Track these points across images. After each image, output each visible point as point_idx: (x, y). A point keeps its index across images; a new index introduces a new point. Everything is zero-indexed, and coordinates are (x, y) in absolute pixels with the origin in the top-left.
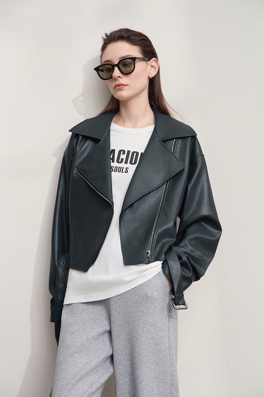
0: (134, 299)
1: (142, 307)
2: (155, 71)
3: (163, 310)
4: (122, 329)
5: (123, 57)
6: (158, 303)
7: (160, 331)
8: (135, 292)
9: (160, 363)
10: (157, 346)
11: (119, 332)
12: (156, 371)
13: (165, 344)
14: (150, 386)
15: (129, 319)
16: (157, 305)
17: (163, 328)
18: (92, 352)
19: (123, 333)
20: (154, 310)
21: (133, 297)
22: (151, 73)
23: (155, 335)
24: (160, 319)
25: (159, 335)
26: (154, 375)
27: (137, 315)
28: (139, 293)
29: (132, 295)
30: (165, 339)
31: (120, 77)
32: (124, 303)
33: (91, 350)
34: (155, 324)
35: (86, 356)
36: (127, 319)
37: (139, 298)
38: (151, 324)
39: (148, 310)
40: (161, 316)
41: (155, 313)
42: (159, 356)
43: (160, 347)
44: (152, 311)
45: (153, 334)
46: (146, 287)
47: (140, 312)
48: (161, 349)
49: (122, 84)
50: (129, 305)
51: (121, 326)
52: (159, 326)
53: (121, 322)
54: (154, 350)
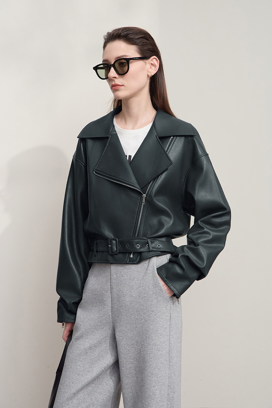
0: (135, 308)
1: (143, 315)
2: (156, 69)
3: (164, 316)
4: (124, 335)
5: (119, 57)
6: (158, 310)
7: (161, 337)
8: (135, 300)
9: (162, 367)
10: (159, 351)
11: (121, 338)
12: (158, 375)
13: (166, 349)
14: (151, 390)
15: (131, 326)
16: (157, 312)
17: (165, 334)
18: (95, 360)
19: (125, 338)
20: (155, 317)
21: (133, 305)
22: (151, 72)
23: (157, 341)
24: (162, 325)
25: (161, 340)
26: (156, 379)
27: (140, 322)
28: (140, 301)
29: (132, 303)
30: (166, 344)
31: (115, 77)
32: (125, 311)
33: (93, 358)
34: (157, 330)
35: (89, 364)
36: (129, 326)
37: (139, 307)
38: (153, 330)
39: (150, 317)
40: (162, 322)
41: (156, 320)
42: (161, 361)
43: (161, 352)
44: (153, 318)
45: (155, 340)
46: (146, 296)
47: (142, 319)
48: (163, 354)
49: (118, 84)
50: (130, 313)
51: (124, 332)
52: (160, 332)
53: (123, 328)
54: (156, 356)
